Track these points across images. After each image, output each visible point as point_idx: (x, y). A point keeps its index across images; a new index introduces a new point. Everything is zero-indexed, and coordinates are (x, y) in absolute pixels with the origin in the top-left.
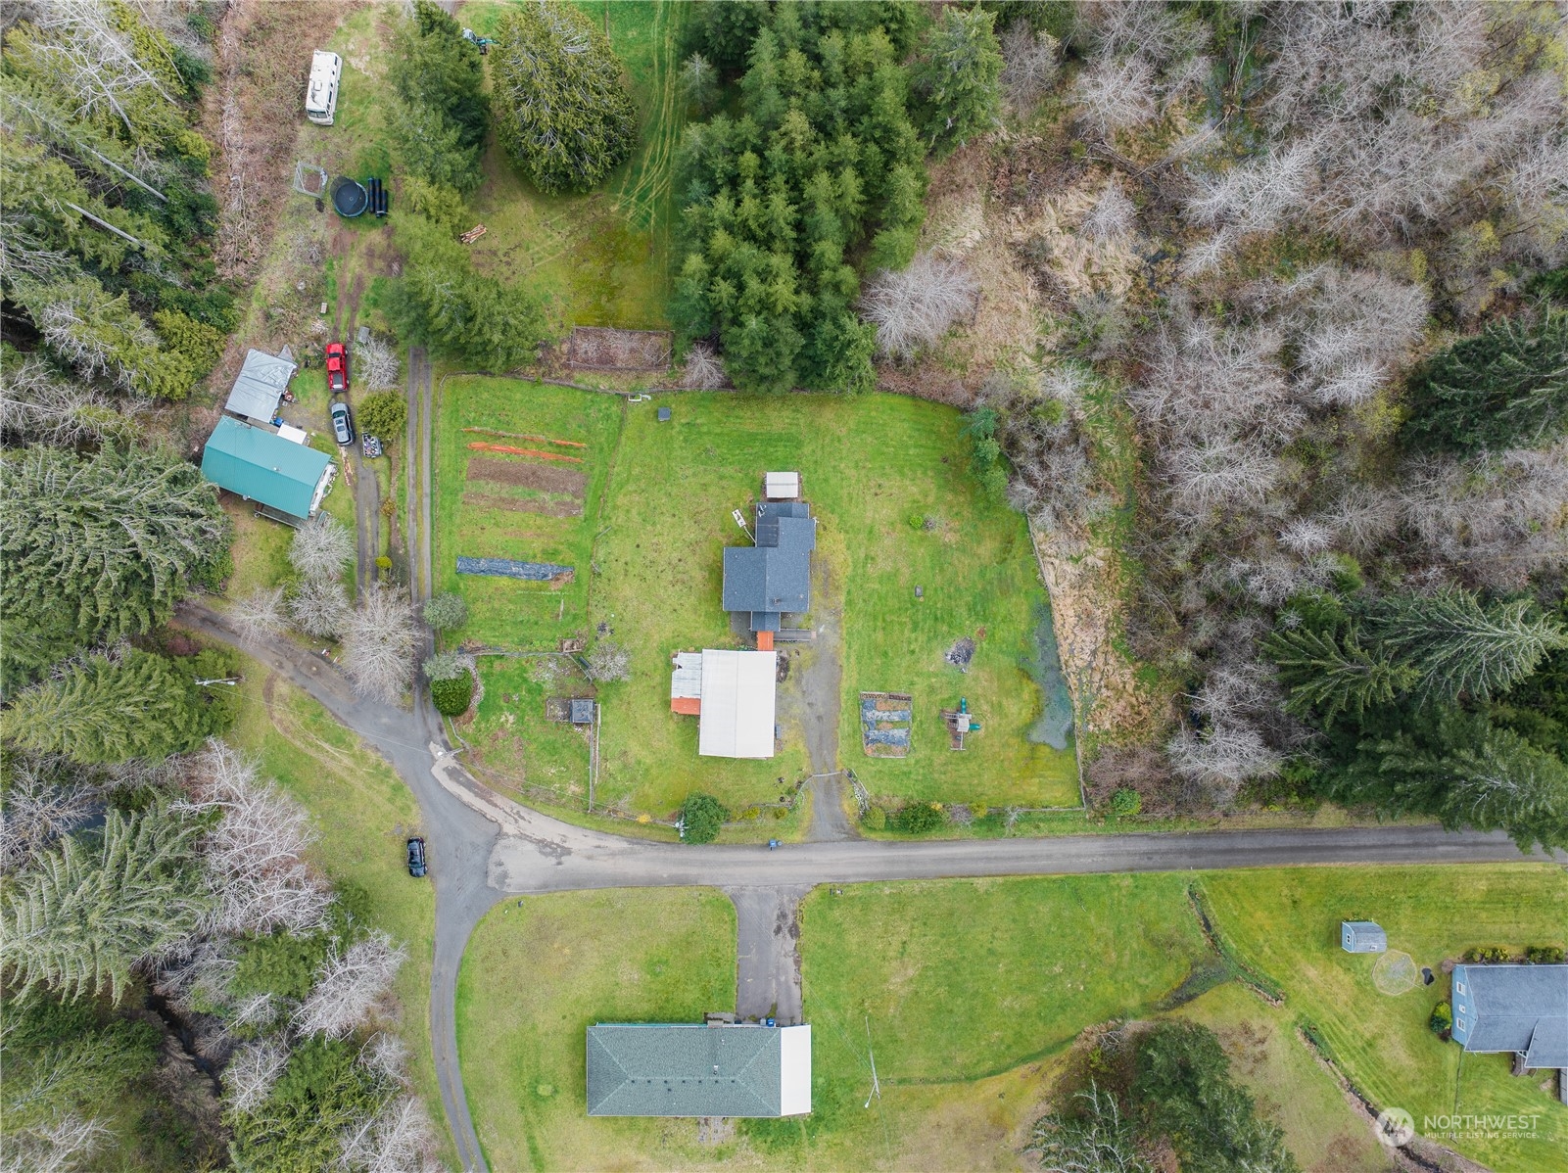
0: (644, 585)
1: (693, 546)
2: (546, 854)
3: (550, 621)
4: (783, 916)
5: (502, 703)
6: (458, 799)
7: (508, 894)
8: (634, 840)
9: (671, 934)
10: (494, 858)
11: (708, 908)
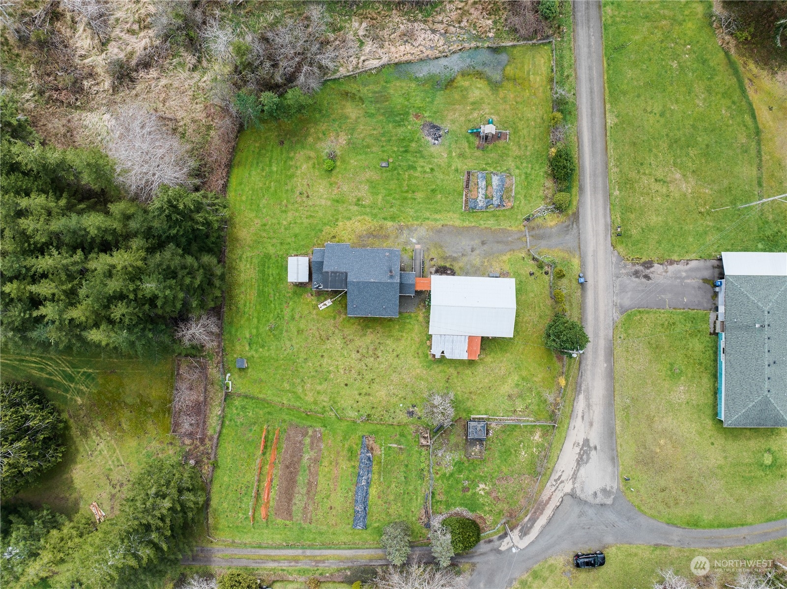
0: (377, 380)
1: (347, 342)
2: (588, 458)
3: (405, 455)
4: (636, 274)
5: (469, 493)
6: (544, 527)
7: (618, 489)
8: (577, 389)
9: (651, 361)
10: (590, 499)
11: (630, 332)
